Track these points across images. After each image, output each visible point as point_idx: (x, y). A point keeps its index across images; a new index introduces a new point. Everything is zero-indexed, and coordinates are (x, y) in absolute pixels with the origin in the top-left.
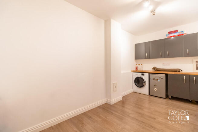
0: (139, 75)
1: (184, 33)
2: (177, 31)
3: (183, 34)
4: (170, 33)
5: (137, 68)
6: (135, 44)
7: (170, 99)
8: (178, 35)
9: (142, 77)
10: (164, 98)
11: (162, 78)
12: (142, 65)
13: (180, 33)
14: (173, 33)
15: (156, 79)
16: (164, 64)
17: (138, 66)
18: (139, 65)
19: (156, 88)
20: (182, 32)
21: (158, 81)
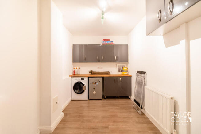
0: (79, 80)
1: (114, 43)
2: (109, 40)
3: (112, 44)
4: (104, 40)
5: (74, 72)
6: (73, 45)
7: (105, 99)
8: (110, 44)
9: (82, 81)
10: (101, 100)
11: (100, 81)
12: (79, 68)
13: (111, 43)
14: (106, 41)
15: (94, 82)
16: (98, 67)
17: (75, 69)
18: (77, 68)
19: (95, 92)
20: (112, 42)
21: (97, 84)
